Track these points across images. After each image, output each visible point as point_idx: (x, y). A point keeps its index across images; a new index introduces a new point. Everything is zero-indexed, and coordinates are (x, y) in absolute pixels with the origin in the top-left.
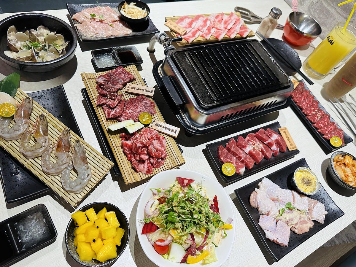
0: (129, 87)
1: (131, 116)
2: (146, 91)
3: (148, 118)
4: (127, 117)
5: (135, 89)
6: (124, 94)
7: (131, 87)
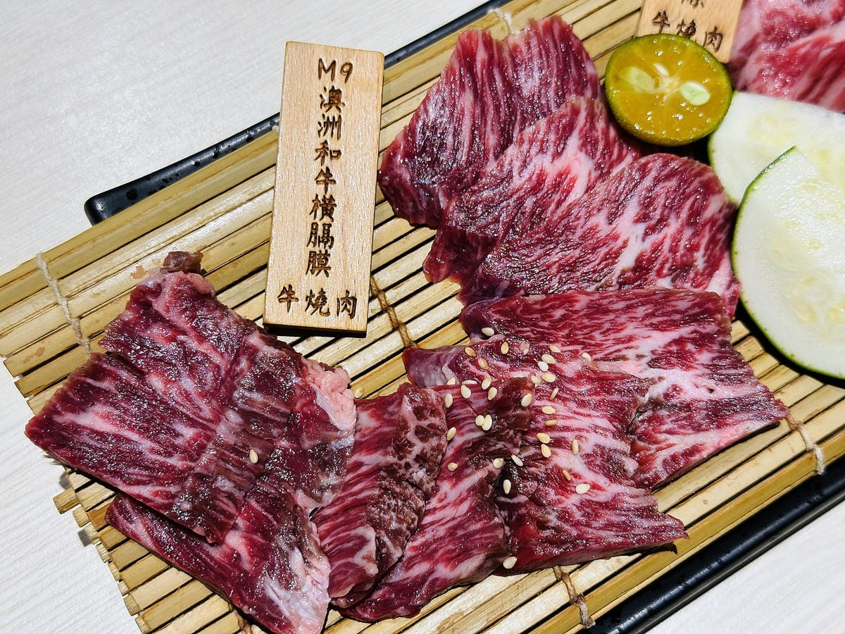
0: (317, 301)
1: (684, 214)
2: (332, 124)
3: (661, 70)
4: (693, 248)
5: (328, 239)
6: (395, 342)
7: (307, 284)
